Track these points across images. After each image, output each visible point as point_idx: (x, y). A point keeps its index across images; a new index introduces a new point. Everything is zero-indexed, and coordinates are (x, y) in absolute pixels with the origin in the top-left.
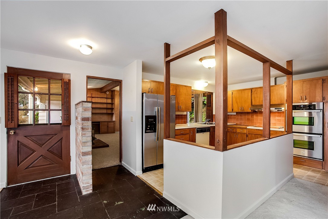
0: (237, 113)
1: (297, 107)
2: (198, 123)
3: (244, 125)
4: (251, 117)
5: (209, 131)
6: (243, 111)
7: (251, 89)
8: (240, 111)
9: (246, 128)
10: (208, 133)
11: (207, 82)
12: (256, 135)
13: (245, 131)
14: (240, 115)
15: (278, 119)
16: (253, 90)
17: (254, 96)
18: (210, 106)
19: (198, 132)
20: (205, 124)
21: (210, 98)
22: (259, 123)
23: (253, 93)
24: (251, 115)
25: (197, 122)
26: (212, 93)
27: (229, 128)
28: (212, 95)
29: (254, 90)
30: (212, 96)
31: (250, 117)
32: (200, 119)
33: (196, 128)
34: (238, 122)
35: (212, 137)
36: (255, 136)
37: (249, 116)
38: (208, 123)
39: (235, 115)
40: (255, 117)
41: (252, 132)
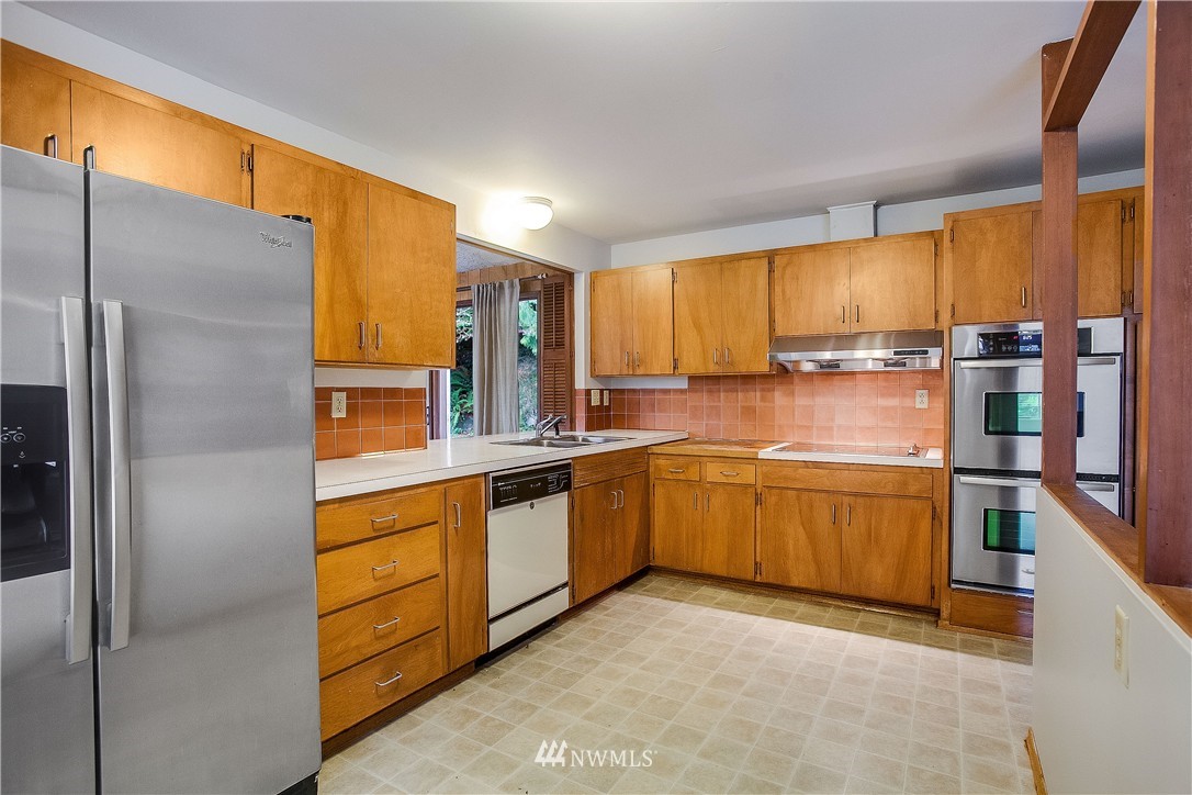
0: (692, 379)
1: (1006, 343)
2: (495, 438)
3: (729, 443)
4: (763, 399)
5: (567, 487)
6: (731, 371)
7: (771, 256)
8: (713, 369)
9: (754, 459)
10: (562, 500)
11: (548, 202)
12: (805, 496)
13: (748, 475)
14: (710, 391)
15: (886, 408)
16: (777, 259)
17: (783, 291)
18: (560, 344)
19: (500, 499)
20: (537, 443)
21: (560, 300)
22: (800, 427)
23: (777, 274)
24: (763, 390)
25: (489, 432)
26: (569, 276)
27: (662, 462)
28: (571, 283)
29: (785, 259)
30: (571, 292)
31: (755, 397)
32: (504, 413)
33: (486, 474)
34: (699, 429)
35: (582, 520)
36: (798, 498)
37: (752, 394)
38: (552, 434)
39: (682, 391)
40: (779, 397)
41: (786, 478)
